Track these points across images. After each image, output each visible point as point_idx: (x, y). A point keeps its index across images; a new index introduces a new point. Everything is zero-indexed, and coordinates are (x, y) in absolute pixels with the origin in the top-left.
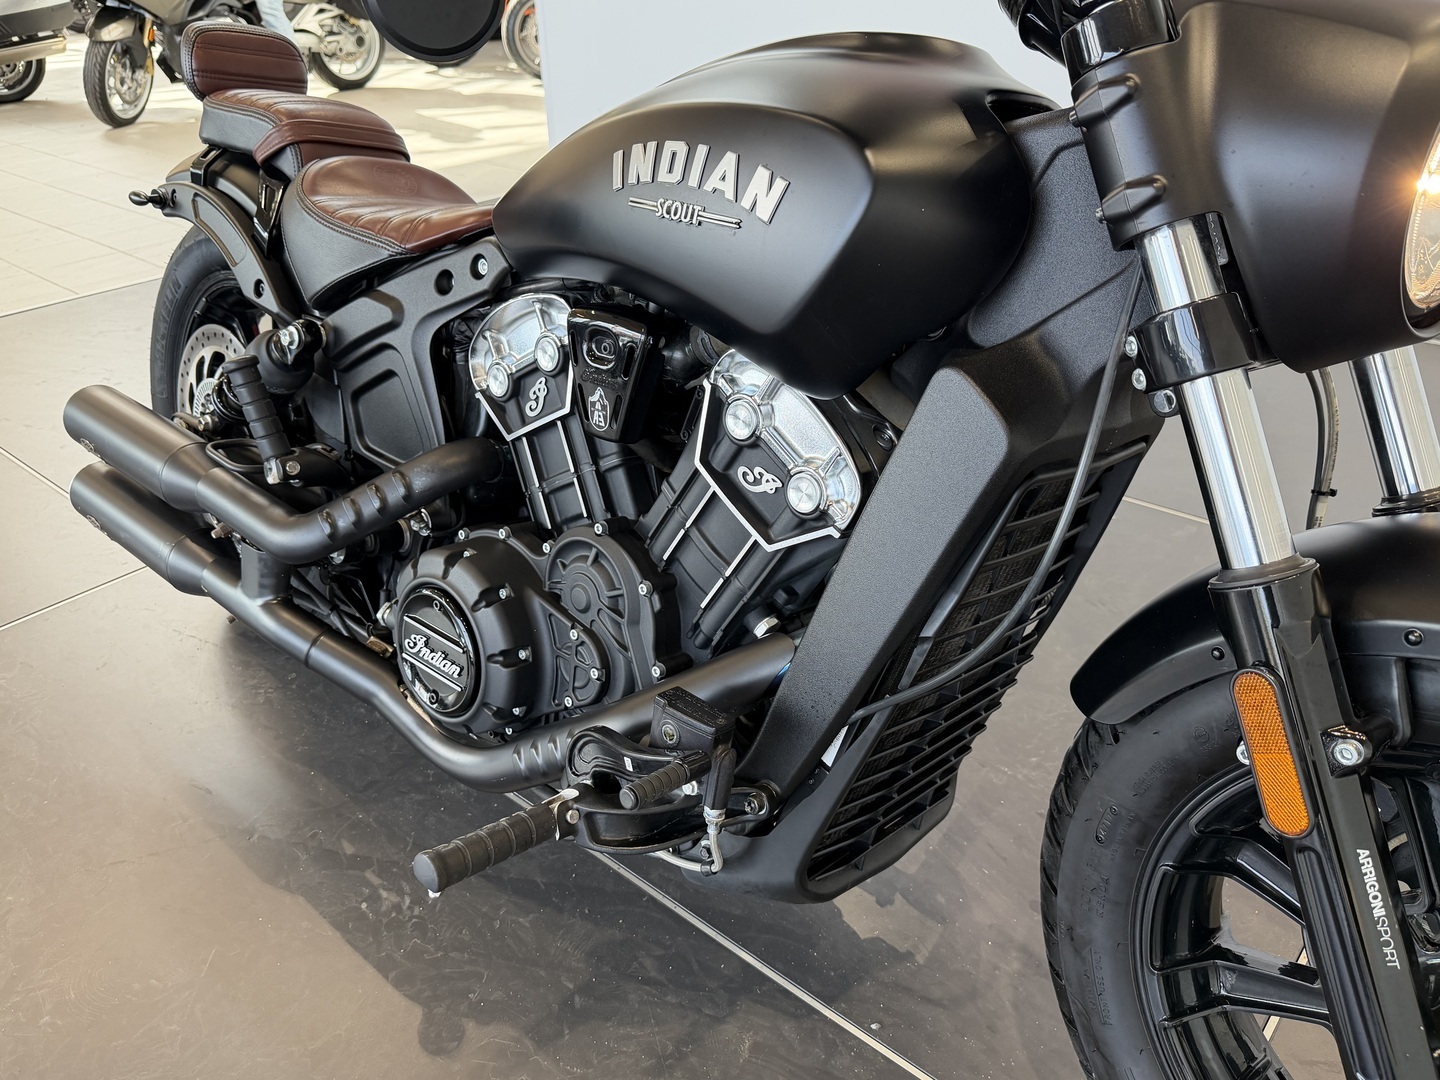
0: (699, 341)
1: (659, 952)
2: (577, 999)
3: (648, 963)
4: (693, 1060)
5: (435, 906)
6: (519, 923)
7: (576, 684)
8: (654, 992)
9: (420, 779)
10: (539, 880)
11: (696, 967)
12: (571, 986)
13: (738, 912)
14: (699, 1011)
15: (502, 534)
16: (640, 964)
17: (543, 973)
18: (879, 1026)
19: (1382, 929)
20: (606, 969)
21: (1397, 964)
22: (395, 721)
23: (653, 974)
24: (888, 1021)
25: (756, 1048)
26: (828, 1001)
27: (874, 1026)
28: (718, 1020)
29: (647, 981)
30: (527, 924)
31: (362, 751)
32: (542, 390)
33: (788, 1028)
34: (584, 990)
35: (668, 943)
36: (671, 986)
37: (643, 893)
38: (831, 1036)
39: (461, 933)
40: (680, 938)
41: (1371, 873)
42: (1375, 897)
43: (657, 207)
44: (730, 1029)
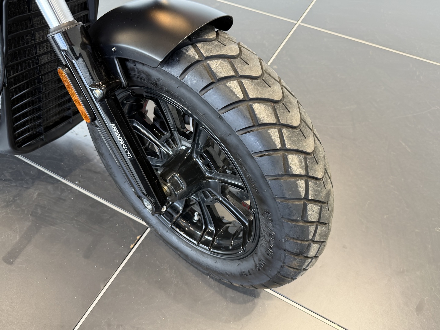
1: (11, 171)
3: (7, 174)
4: (18, 201)
8: (8, 183)
11: (23, 173)
13: (39, 155)
14: (22, 186)
16: (4, 175)
18: (78, 182)
19: (124, 148)
21: (131, 157)
23: (8, 178)
24: (82, 180)
25: (39, 195)
26: (64, 177)
27: (77, 183)
28: (27, 188)
29: (6, 180)
33: (50, 187)
35: (14, 168)
36: (14, 181)
40: (18, 166)
41: (117, 131)
42: (120, 138)
44: (31, 190)
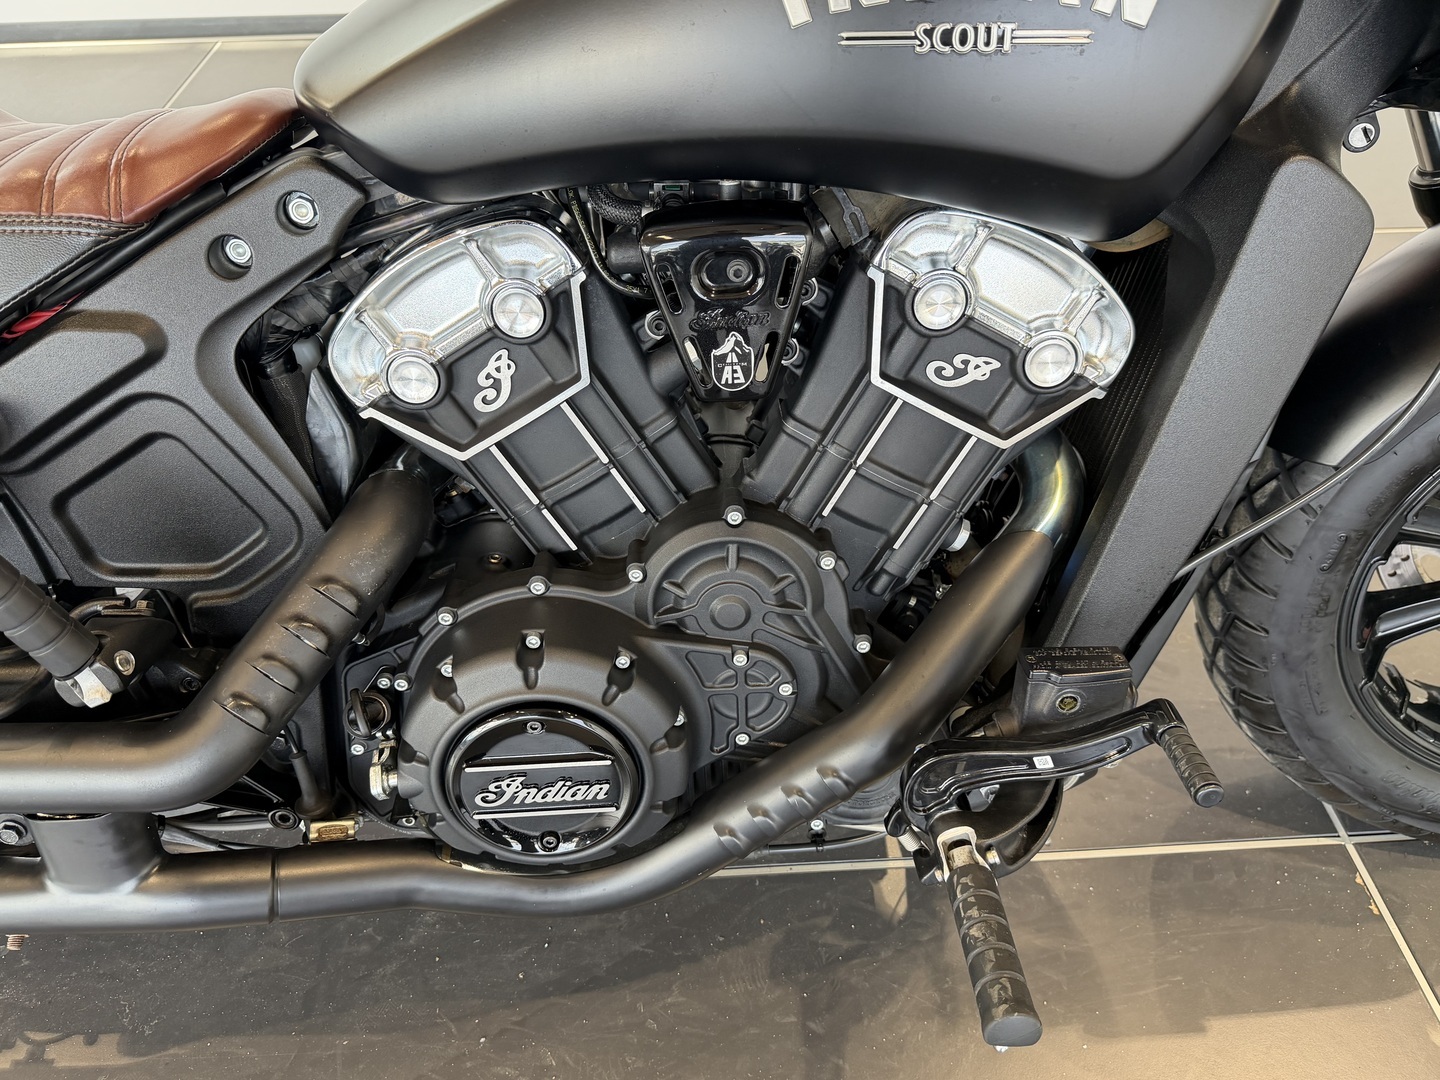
0: (847, 219)
2: (812, 1025)
3: (829, 938)
5: (565, 1063)
6: (671, 1005)
7: (750, 714)
8: (865, 959)
9: (365, 948)
10: (637, 948)
11: (871, 907)
12: (793, 1019)
14: (918, 943)
15: (538, 587)
16: (824, 945)
17: (753, 1031)
20: (803, 976)
22: (468, 902)
23: (846, 945)
28: (940, 937)
29: (849, 956)
30: (681, 999)
31: (242, 969)
32: (504, 368)
34: (808, 1011)
35: (824, 906)
37: (751, 879)
38: (1027, 876)
39: (628, 1065)
43: (916, 37)
